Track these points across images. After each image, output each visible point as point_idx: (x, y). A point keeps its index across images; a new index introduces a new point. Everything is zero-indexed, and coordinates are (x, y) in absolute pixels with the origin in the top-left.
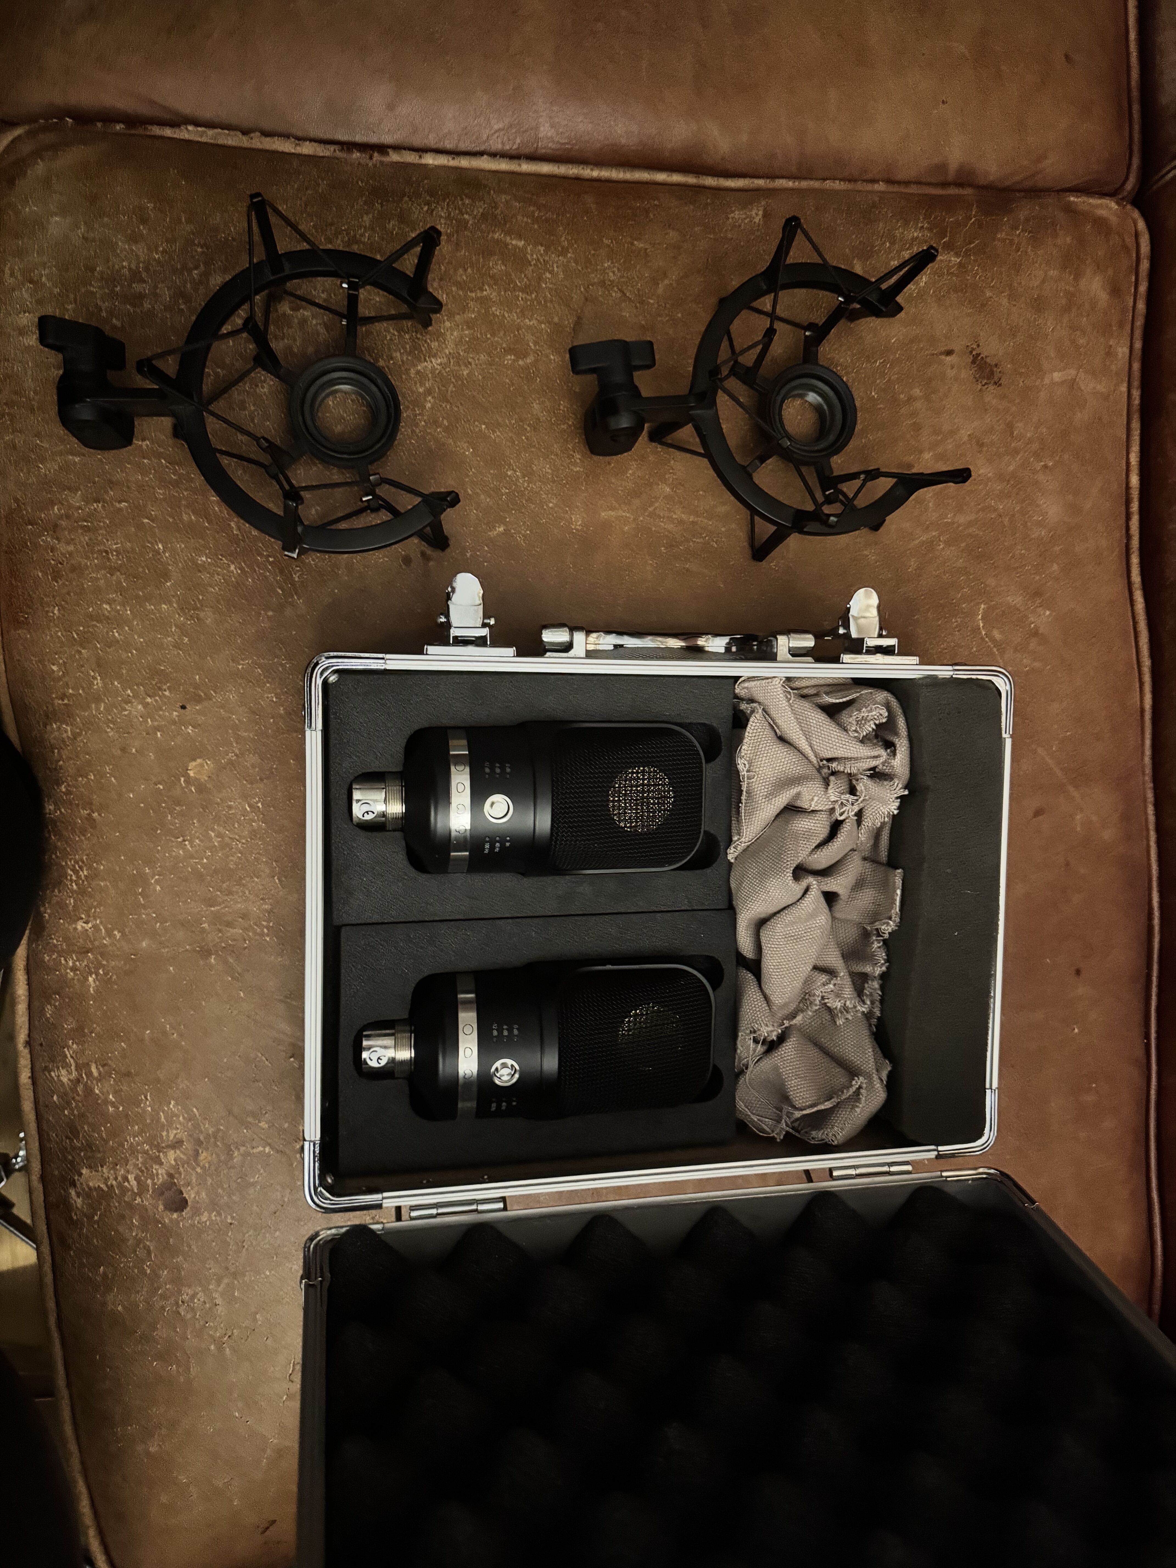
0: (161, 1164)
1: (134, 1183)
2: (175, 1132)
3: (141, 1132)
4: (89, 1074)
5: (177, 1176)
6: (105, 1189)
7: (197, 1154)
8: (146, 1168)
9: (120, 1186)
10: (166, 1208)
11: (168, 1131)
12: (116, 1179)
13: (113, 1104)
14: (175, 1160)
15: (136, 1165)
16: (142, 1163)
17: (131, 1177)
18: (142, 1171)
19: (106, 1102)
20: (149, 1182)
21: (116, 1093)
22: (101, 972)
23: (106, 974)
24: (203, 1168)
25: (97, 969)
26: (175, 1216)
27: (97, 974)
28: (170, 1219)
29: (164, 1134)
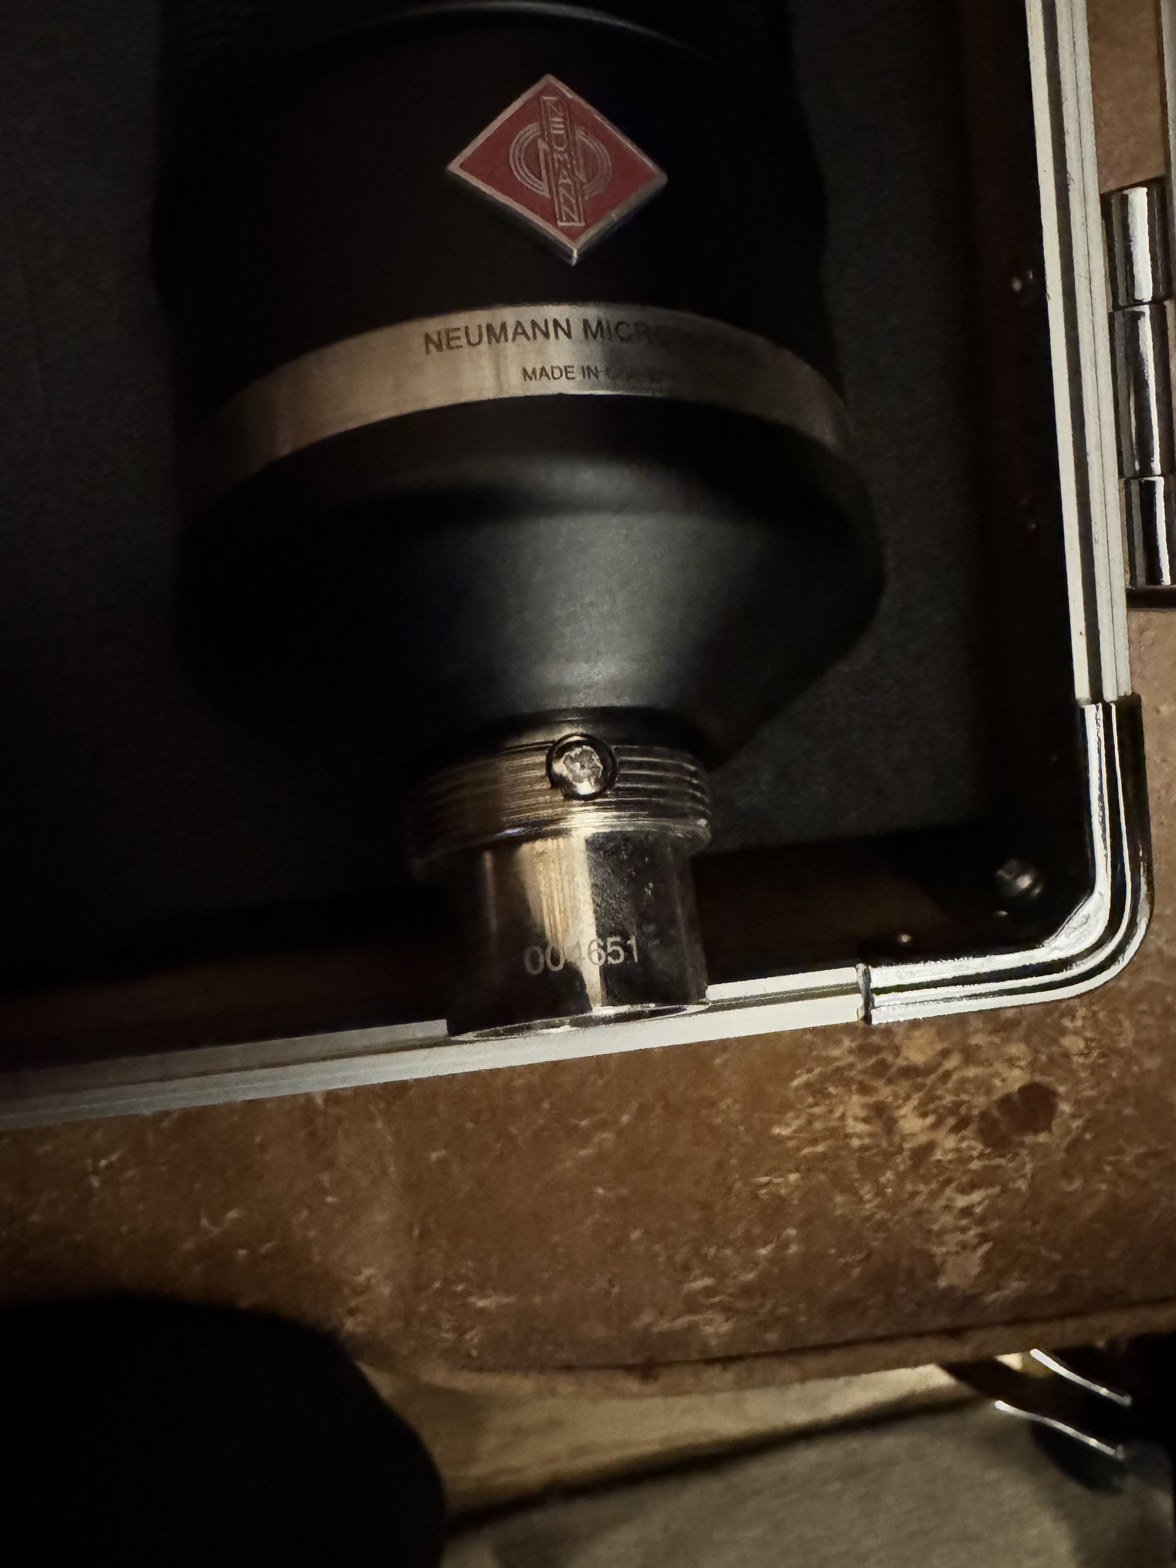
0: (930, 1147)
1: (976, 1196)
2: (850, 1121)
3: (850, 1189)
4: (708, 1292)
5: (963, 1111)
6: (986, 1247)
7: (910, 1072)
8: (940, 1173)
9: (982, 1220)
10: (1047, 1128)
11: (847, 1136)
12: (964, 1230)
13: (783, 1245)
14: (924, 1115)
15: (933, 1196)
16: (927, 1183)
17: (961, 1201)
18: (949, 1181)
19: (777, 1258)
20: (975, 1165)
21: (751, 1242)
22: (460, 1288)
23: (464, 1279)
24: (945, 1054)
25: (454, 1295)
26: (1065, 1107)
27: (467, 1293)
28: (1074, 1116)
29: (856, 1143)
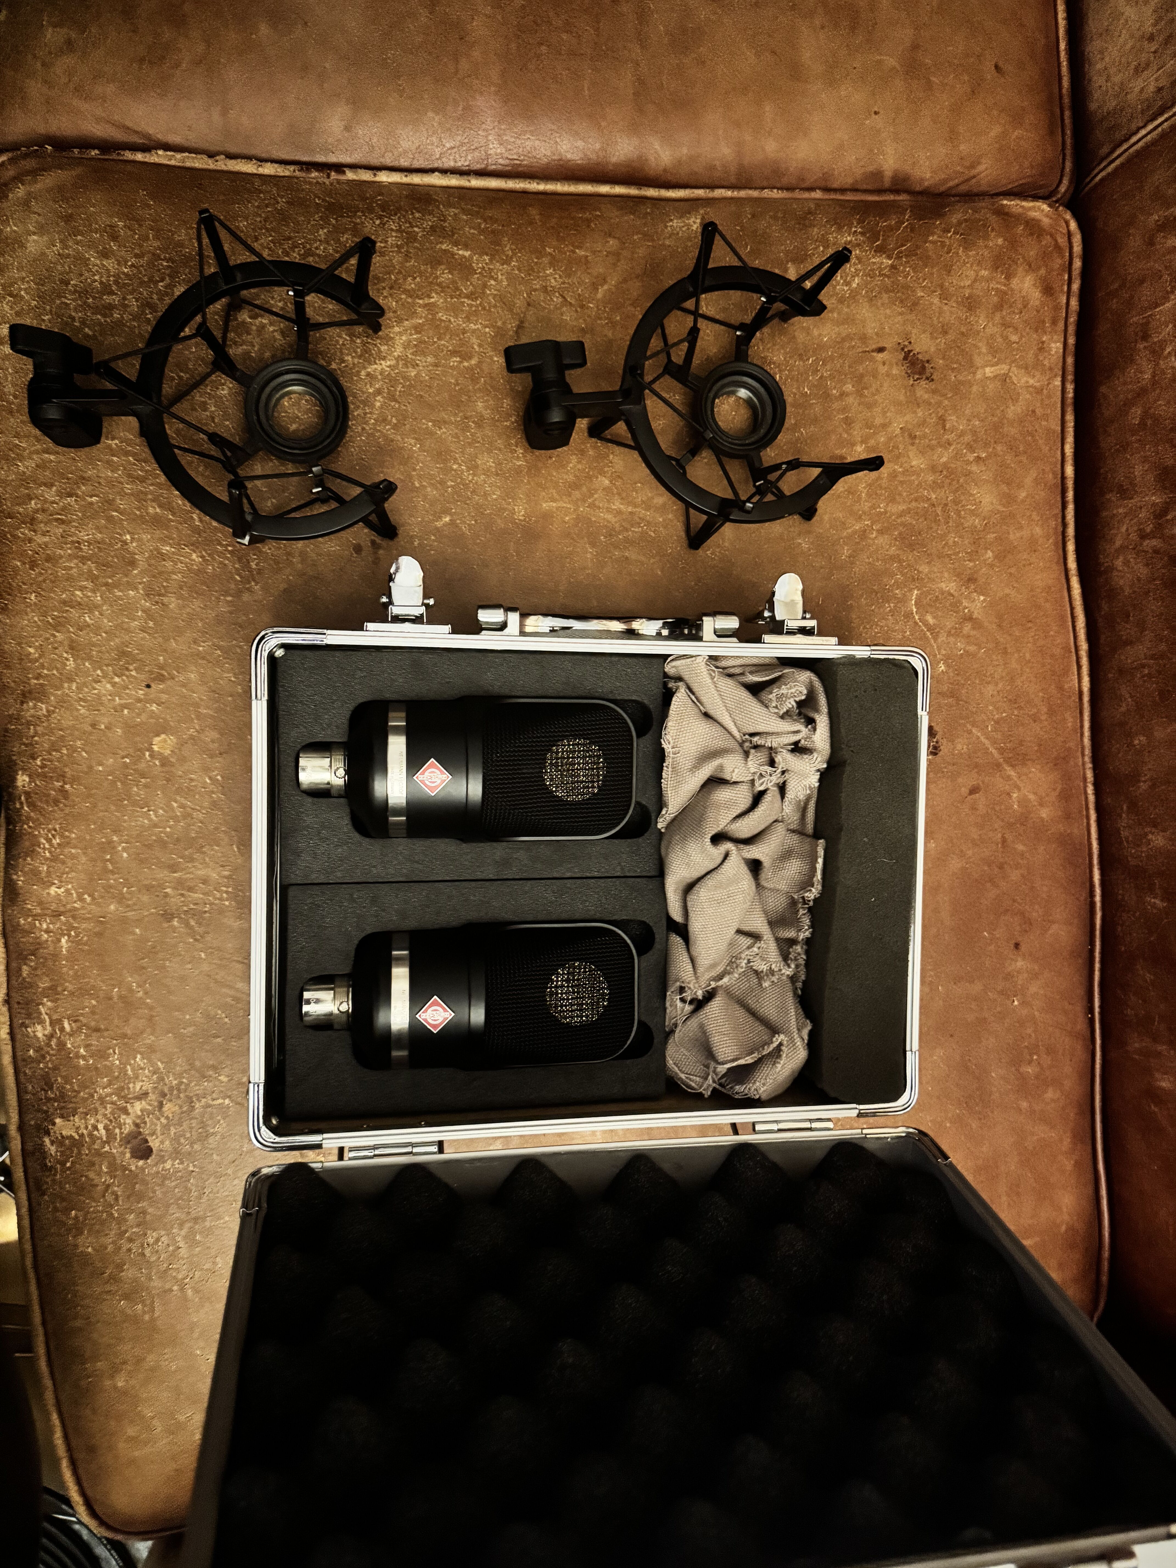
0: (128, 1114)
1: (103, 1132)
2: (141, 1084)
3: (110, 1084)
4: (62, 1029)
5: (142, 1125)
6: (77, 1137)
7: (161, 1105)
8: (115, 1118)
9: (91, 1135)
10: (133, 1156)
11: (134, 1083)
12: (86, 1128)
13: (84, 1058)
14: (141, 1110)
15: (104, 1115)
16: (110, 1113)
17: (100, 1126)
18: (111, 1121)
19: (78, 1056)
20: (117, 1131)
21: (87, 1046)
22: (73, 933)
23: (77, 935)
24: (167, 1118)
25: (69, 930)
26: (141, 1163)
27: (69, 936)
28: (136, 1166)
29: (131, 1085)
